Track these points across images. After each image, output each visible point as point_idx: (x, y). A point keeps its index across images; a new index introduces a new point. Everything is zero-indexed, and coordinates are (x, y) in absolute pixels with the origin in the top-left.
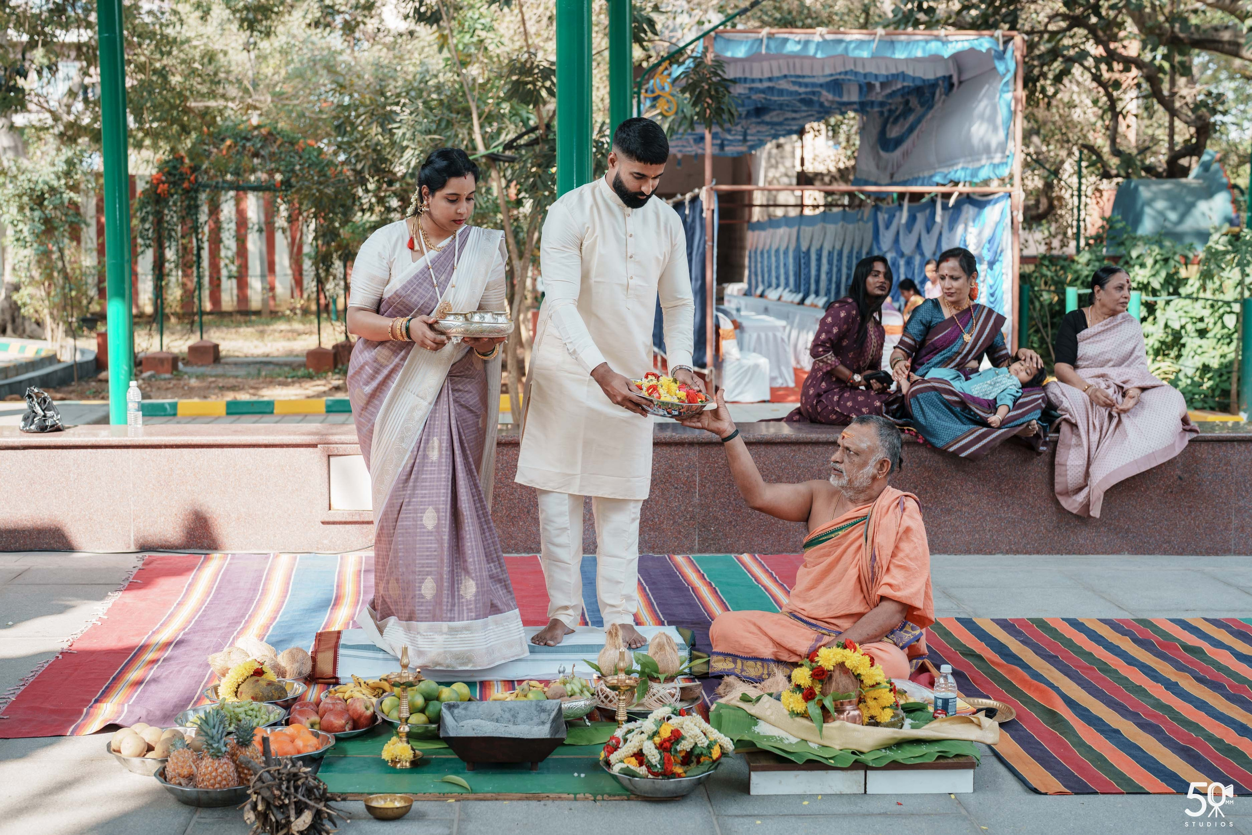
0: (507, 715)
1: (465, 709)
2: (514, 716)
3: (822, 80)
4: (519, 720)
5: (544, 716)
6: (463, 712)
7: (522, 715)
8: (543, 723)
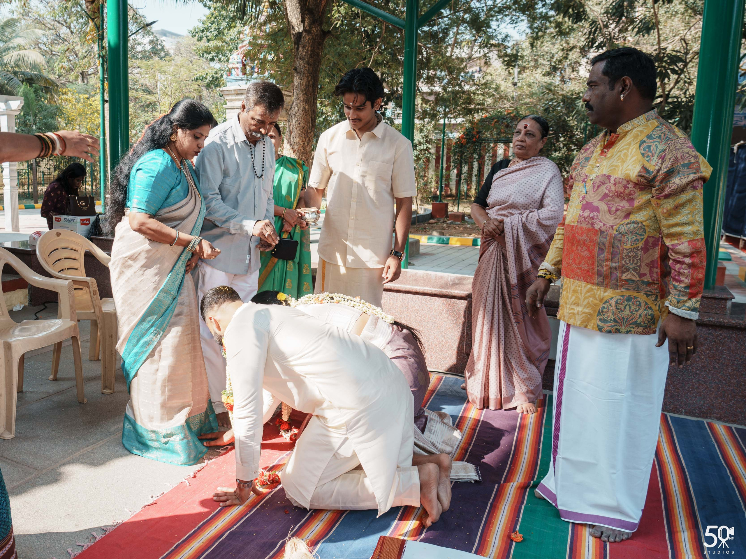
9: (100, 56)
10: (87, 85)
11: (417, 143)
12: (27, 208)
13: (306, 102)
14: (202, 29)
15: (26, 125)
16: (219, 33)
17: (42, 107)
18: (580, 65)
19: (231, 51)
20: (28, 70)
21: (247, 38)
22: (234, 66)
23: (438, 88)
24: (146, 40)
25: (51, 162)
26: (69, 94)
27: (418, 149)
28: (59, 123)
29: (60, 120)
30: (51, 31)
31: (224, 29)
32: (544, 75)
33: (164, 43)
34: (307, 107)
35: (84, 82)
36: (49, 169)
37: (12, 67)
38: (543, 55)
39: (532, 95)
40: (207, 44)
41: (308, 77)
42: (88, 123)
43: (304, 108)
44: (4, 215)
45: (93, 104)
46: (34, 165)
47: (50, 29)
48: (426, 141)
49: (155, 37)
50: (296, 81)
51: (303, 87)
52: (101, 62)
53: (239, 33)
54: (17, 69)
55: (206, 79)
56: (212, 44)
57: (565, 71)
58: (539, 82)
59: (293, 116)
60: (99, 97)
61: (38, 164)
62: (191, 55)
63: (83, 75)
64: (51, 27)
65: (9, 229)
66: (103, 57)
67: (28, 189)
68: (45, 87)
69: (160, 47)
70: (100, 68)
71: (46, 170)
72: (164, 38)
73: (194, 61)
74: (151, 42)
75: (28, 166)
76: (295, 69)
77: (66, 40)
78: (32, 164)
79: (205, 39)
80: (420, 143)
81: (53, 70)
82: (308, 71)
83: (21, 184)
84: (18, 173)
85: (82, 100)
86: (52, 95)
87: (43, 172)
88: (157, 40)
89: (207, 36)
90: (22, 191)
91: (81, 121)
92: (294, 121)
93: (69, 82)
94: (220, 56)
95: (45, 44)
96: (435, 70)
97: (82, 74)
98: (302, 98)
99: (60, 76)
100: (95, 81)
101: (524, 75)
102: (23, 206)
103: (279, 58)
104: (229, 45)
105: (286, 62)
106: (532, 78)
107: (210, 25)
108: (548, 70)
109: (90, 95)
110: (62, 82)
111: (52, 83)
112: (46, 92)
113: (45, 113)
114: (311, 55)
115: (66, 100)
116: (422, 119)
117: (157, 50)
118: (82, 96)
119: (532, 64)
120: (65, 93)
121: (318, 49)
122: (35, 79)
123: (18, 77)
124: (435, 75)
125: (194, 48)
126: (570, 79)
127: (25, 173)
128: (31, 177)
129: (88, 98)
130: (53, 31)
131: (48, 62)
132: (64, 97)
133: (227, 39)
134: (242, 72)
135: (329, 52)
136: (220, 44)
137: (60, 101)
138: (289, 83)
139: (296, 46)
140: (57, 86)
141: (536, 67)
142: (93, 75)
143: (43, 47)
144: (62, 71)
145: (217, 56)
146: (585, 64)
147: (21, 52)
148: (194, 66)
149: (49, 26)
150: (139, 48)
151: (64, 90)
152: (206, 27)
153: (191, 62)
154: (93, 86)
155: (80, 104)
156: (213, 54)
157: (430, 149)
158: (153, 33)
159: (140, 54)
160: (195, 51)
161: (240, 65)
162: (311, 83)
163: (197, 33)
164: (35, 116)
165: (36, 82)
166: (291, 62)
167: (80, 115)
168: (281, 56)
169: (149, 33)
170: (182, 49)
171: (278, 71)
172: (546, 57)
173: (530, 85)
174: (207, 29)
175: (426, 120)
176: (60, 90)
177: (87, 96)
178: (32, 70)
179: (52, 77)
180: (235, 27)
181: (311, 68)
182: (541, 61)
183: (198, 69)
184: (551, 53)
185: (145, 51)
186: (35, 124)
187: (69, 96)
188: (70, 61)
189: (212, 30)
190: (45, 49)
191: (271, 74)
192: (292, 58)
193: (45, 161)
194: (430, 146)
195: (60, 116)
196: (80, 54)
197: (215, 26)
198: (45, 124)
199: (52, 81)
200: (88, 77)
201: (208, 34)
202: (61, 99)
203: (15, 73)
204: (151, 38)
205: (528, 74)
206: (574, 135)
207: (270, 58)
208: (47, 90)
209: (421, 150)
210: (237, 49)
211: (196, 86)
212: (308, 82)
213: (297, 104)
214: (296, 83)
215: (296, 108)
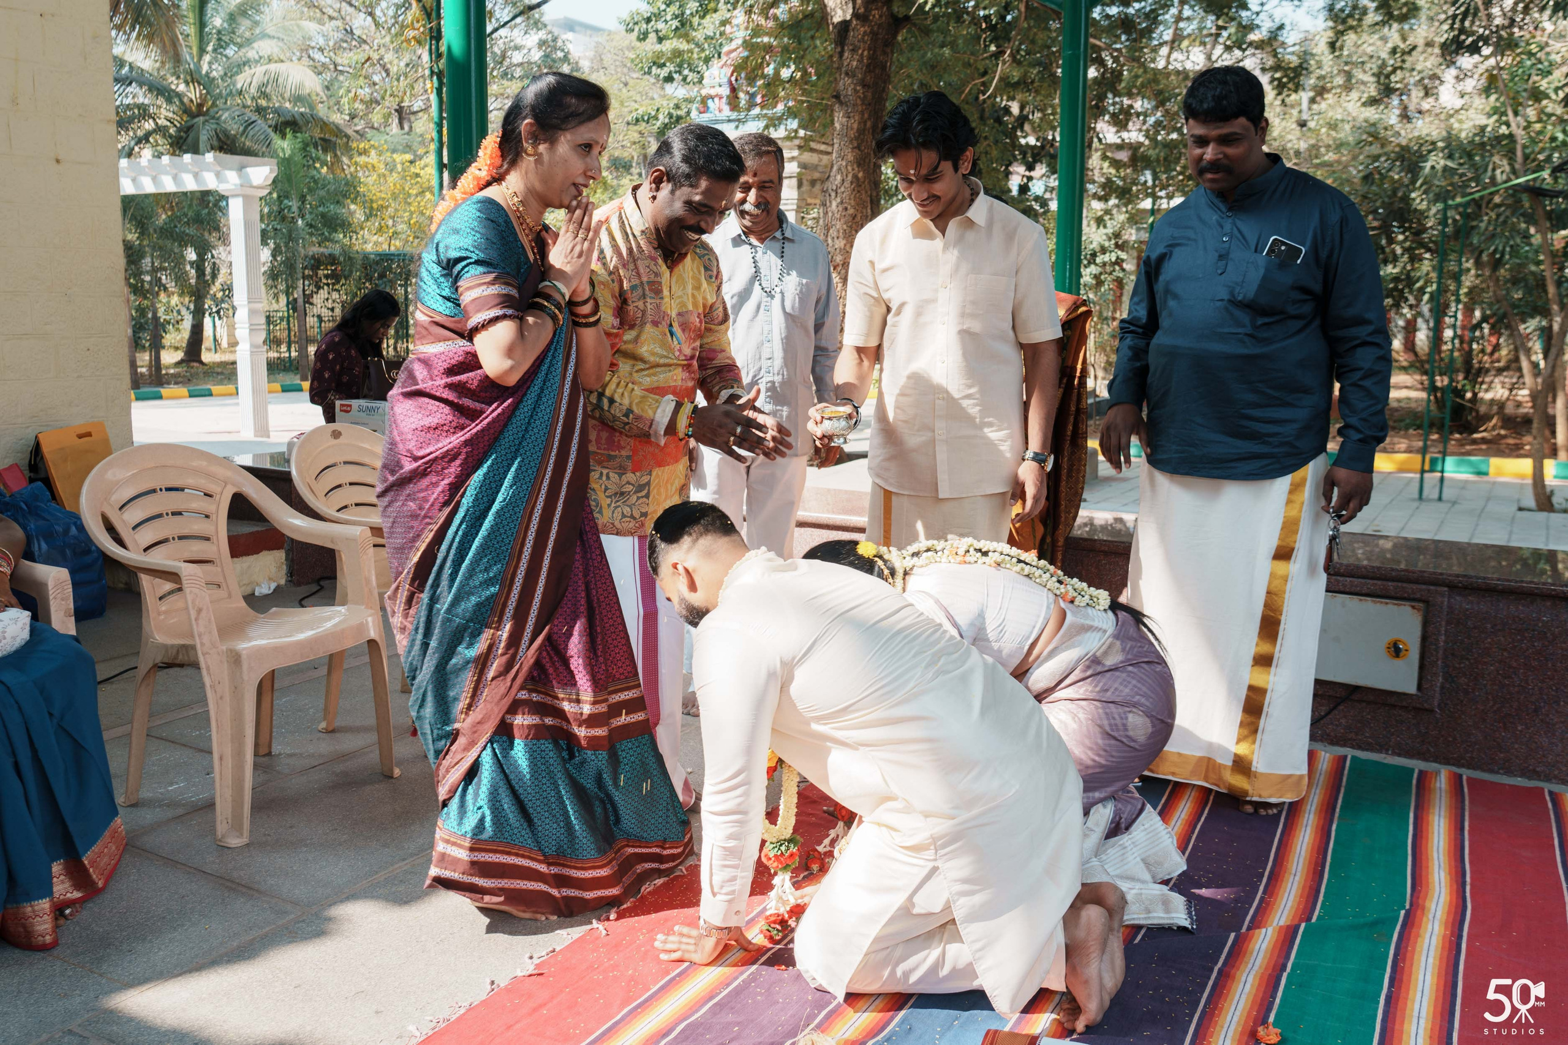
9: (432, 73)
10: (408, 134)
11: (1098, 249)
12: (286, 389)
13: (859, 165)
14: (646, 15)
15: (283, 219)
16: (683, 25)
17: (316, 182)
18: (1442, 82)
19: (707, 60)
20: (287, 105)
21: (740, 35)
22: (713, 92)
23: (1134, 135)
24: (532, 39)
25: (335, 295)
26: (373, 153)
27: (1098, 260)
28: (352, 213)
29: (353, 207)
30: (334, 23)
31: (692, 14)
32: (1364, 104)
33: (570, 47)
34: (860, 175)
35: (402, 128)
36: (332, 309)
37: (253, 98)
38: (1363, 63)
39: (1339, 146)
40: (658, 47)
41: (862, 113)
42: (412, 213)
43: (855, 177)
44: (237, 404)
45: (422, 173)
46: (300, 301)
47: (331, 18)
48: (1117, 246)
49: (550, 32)
50: (839, 119)
51: (852, 134)
52: (436, 85)
53: (724, 23)
54: (263, 103)
55: (657, 119)
56: (668, 46)
57: (1409, 95)
58: (1354, 120)
59: (833, 194)
60: (432, 159)
61: (308, 299)
62: (625, 70)
63: (403, 114)
64: (335, 14)
65: (248, 434)
66: (440, 75)
67: (289, 350)
68: (322, 139)
69: (560, 54)
70: (433, 98)
71: (325, 313)
72: (570, 36)
73: (631, 82)
74: (542, 43)
75: (288, 303)
76: (837, 97)
77: (365, 42)
78: (295, 300)
79: (652, 37)
80: (1104, 250)
81: (338, 103)
82: (863, 100)
83: (273, 342)
84: (268, 317)
85: (399, 167)
86: (336, 155)
87: (319, 317)
88: (555, 40)
89: (657, 31)
90: (276, 355)
91: (397, 210)
92: (834, 204)
93: (373, 128)
94: (686, 72)
95: (321, 50)
96: (1130, 95)
97: (400, 111)
98: (850, 157)
99: (353, 117)
100: (425, 126)
101: (1323, 106)
102: (277, 386)
103: (805, 73)
104: (703, 50)
105: (820, 83)
106: (1340, 110)
107: (663, 7)
108: (1374, 93)
109: (415, 155)
110: (358, 128)
111: (338, 131)
112: (325, 151)
113: (322, 193)
114: (868, 66)
115: (366, 166)
116: (1104, 199)
117: (554, 61)
118: (398, 158)
119: (1339, 80)
120: (365, 152)
121: (885, 53)
122: (301, 123)
123: (266, 120)
124: (1131, 107)
125: (632, 55)
126: (1420, 112)
127: (282, 319)
128: (295, 326)
129: (411, 162)
130: (339, 23)
131: (328, 88)
132: (362, 160)
133: (699, 35)
134: (729, 104)
135: (909, 60)
136: (683, 46)
137: (352, 169)
138: (825, 126)
139: (839, 49)
140: (348, 137)
141: (1348, 87)
142: (421, 114)
143: (318, 56)
144: (358, 105)
145: (680, 72)
146: (1453, 81)
147: (273, 67)
148: (631, 93)
149: (331, 12)
150: (517, 57)
151: (362, 146)
152: (656, 11)
153: (626, 84)
154: (421, 135)
155: (395, 175)
156: (670, 67)
157: (1123, 260)
158: (545, 26)
159: (518, 69)
160: (632, 61)
161: (725, 91)
162: (869, 124)
163: (636, 23)
164: (303, 199)
165: (304, 129)
166: (829, 82)
167: (395, 197)
168: (811, 70)
169: (538, 25)
170: (608, 59)
171: (803, 102)
172: (1368, 66)
173: (1333, 126)
174: (658, 16)
175: (1113, 201)
176: (354, 145)
177: (409, 157)
178: (295, 105)
179: (338, 118)
180: (716, 11)
181: (869, 94)
182: (1359, 74)
183: (638, 98)
184: (1379, 57)
185: (529, 63)
186: (303, 217)
187: (373, 158)
188: (375, 84)
189: (669, 17)
190: (323, 59)
191: (789, 108)
192: (831, 74)
193: (323, 294)
194: (1123, 255)
195: (354, 201)
196: (394, 70)
197: (674, 9)
198: (323, 215)
199: (337, 127)
200: (412, 118)
201: (660, 26)
202: (356, 163)
203: (259, 110)
204: (542, 35)
205: (1330, 101)
206: (1425, 230)
207: (785, 73)
208: (327, 145)
209: (1104, 264)
210: (719, 57)
211: (636, 136)
212: (863, 122)
213: (839, 169)
214: (837, 125)
215: (839, 177)
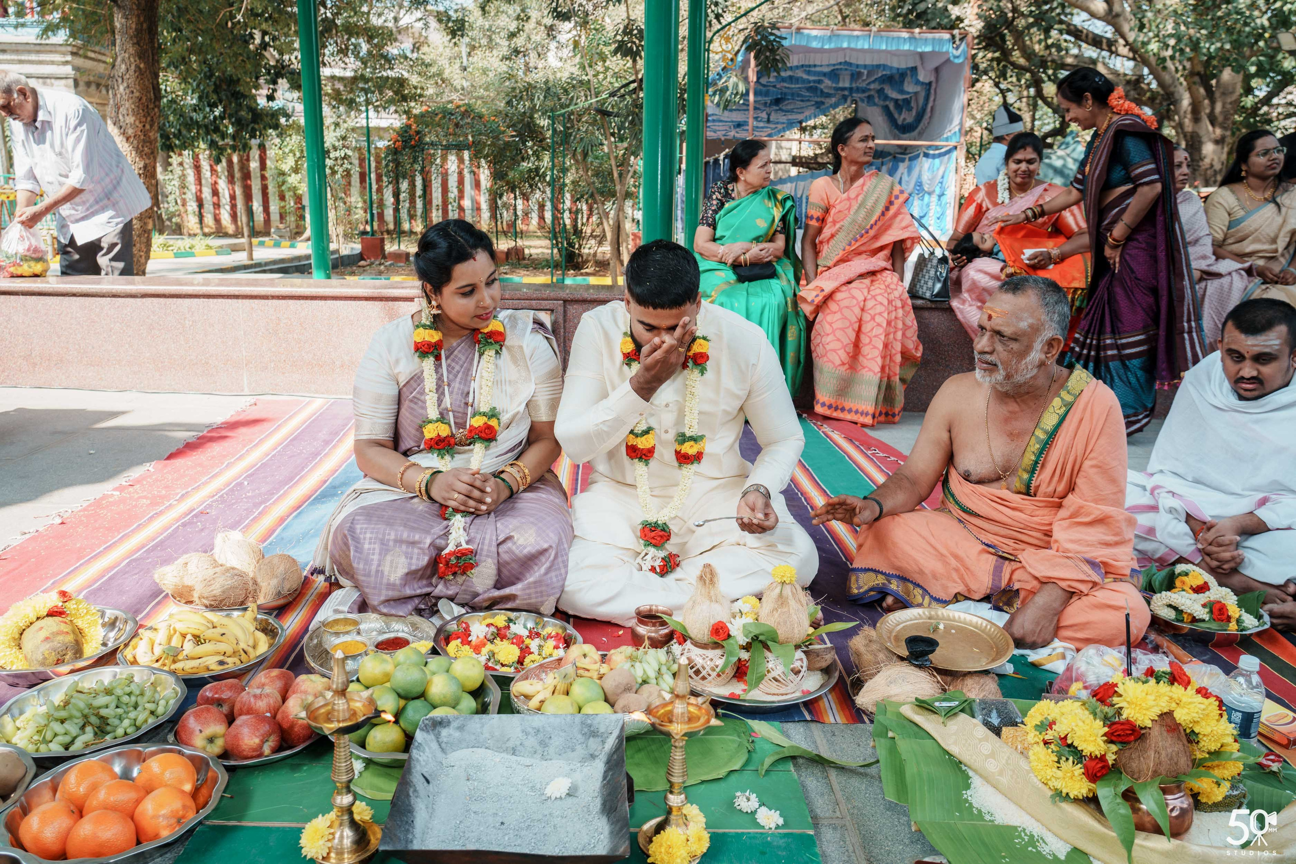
0: (532, 741)
1: (461, 728)
2: (543, 744)
3: (826, 70)
4: (551, 750)
5: (593, 743)
6: (457, 734)
7: (557, 741)
8: (593, 757)
11: (330, 147)
13: (140, 58)
27: (332, 155)
32: (501, 60)
34: (142, 66)
39: (488, 86)
41: (138, 16)
43: (137, 67)
48: (344, 146)
50: (119, 21)
51: (131, 33)
57: (529, 57)
58: (496, 69)
59: (120, 80)
80: (335, 148)
82: (138, 6)
92: (121, 88)
98: (132, 51)
101: (476, 58)
106: (487, 62)
108: (507, 53)
116: (335, 107)
119: (484, 42)
141: (490, 47)
157: (349, 157)
162: (145, 26)
172: (502, 35)
173: (483, 72)
175: (342, 110)
181: (143, 2)
182: (496, 39)
194: (349, 153)
205: (480, 56)
209: (336, 159)
212: (140, 23)
213: (123, 60)
214: (117, 25)
215: (123, 66)
